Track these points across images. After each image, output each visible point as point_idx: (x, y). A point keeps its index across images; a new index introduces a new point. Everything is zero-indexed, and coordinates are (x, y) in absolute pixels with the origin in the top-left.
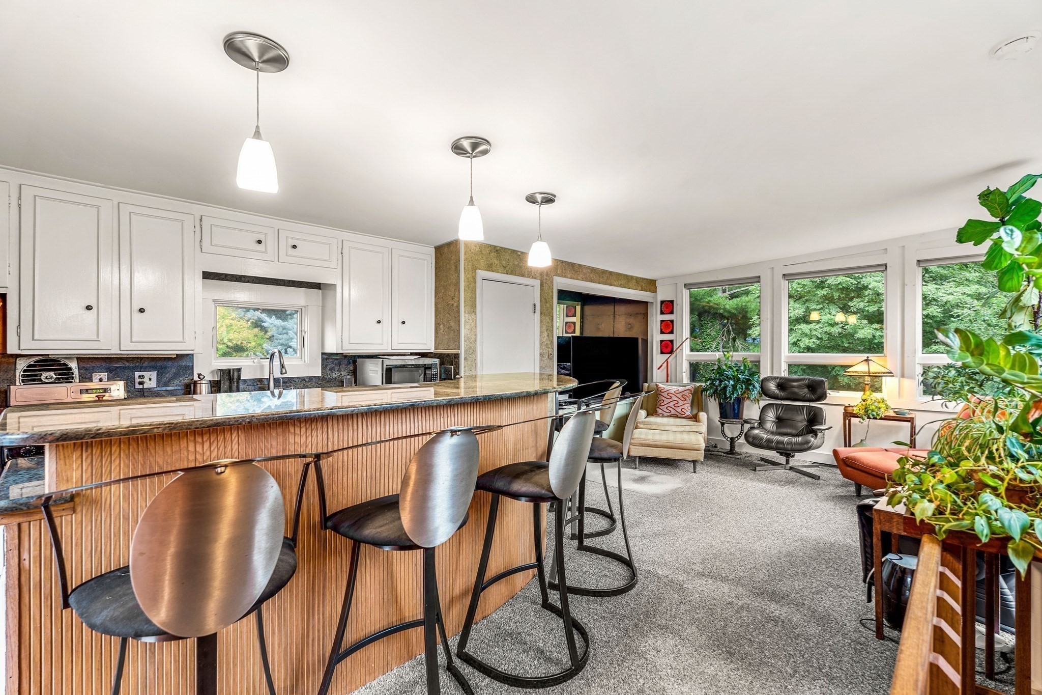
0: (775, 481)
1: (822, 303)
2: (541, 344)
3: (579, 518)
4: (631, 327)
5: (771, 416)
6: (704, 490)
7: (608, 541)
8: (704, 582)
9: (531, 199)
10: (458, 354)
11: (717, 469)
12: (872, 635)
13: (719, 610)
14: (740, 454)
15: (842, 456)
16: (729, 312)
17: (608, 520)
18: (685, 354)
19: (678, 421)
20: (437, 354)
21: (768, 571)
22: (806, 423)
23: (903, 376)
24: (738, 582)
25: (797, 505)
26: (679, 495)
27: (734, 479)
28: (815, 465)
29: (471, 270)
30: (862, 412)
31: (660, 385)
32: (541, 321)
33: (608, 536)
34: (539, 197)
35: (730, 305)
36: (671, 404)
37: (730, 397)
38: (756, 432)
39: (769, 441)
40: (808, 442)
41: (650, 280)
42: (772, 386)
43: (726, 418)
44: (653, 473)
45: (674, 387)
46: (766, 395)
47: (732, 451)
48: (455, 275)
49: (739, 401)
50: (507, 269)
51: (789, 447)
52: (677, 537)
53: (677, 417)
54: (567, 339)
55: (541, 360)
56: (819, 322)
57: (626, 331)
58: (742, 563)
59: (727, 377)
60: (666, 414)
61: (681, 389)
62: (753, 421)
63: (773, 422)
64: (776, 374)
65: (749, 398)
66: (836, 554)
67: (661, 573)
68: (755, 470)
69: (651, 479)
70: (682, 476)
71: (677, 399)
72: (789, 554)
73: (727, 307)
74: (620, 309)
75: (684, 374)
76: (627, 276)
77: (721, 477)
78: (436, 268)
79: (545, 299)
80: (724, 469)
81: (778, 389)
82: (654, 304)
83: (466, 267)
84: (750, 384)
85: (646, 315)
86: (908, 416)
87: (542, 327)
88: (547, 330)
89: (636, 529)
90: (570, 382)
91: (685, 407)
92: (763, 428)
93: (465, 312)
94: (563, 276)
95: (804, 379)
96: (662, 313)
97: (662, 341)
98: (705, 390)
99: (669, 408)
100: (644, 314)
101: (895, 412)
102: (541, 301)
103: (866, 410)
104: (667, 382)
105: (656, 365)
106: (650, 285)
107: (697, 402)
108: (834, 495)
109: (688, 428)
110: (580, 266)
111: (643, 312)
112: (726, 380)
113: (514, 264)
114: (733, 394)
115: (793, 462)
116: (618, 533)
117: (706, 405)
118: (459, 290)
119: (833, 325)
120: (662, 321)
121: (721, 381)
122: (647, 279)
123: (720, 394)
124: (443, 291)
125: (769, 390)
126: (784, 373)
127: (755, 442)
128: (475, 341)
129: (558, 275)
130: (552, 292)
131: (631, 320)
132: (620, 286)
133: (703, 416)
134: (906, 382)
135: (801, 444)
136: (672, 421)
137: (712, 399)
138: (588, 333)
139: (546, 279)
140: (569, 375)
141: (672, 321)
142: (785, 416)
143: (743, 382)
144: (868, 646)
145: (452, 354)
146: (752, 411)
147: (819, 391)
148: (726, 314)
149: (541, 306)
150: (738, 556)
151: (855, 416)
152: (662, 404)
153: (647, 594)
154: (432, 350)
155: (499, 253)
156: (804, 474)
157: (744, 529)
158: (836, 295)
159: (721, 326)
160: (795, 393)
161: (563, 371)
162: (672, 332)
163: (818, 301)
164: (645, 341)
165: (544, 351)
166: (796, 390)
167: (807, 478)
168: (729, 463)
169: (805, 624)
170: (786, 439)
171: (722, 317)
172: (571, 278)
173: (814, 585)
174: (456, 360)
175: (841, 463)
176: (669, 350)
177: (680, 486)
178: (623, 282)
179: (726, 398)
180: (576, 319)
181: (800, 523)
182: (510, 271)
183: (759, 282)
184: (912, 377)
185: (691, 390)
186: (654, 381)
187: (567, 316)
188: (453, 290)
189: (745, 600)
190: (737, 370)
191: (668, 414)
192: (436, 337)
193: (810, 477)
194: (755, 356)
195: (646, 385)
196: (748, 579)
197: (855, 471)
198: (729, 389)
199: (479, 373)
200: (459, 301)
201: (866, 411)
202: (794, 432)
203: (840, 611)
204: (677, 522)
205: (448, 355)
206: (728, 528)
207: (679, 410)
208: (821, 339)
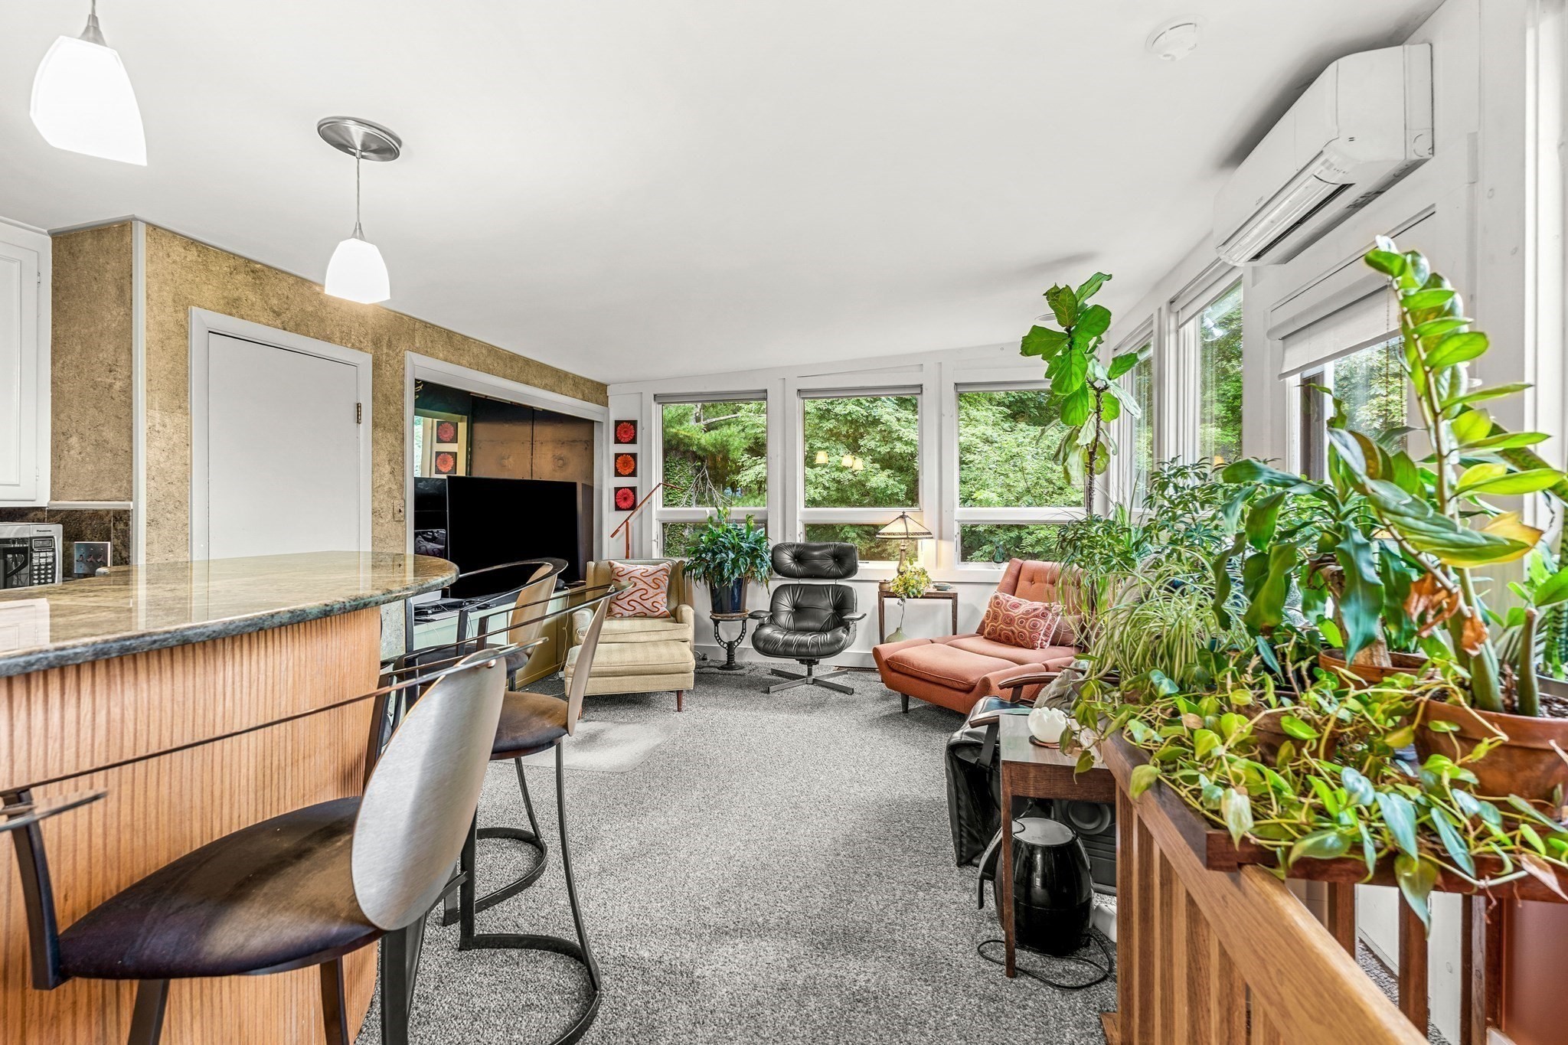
0: (799, 707)
1: (828, 440)
2: (374, 490)
3: (463, 879)
4: (564, 464)
5: (786, 603)
6: (699, 741)
7: (531, 903)
8: (731, 950)
9: (333, 134)
10: (126, 512)
11: (713, 699)
12: (998, 971)
13: (768, 1012)
14: (742, 668)
15: (885, 656)
16: (705, 450)
17: (529, 847)
18: (656, 510)
19: (648, 623)
20: (59, 512)
21: (827, 887)
22: (831, 611)
23: (941, 538)
24: (787, 929)
25: (837, 743)
26: (659, 760)
27: (741, 712)
28: (842, 670)
29: (170, 302)
30: (901, 590)
31: (617, 564)
32: (375, 442)
33: (530, 891)
34: (357, 135)
35: (706, 439)
36: (635, 597)
37: (729, 577)
38: (767, 631)
39: (787, 644)
40: (838, 641)
41: (598, 383)
42: (786, 558)
43: (722, 612)
44: (609, 725)
45: (639, 567)
46: (779, 572)
47: (730, 665)
48: (118, 312)
49: (740, 583)
50: (285, 317)
51: (815, 650)
52: (666, 854)
53: (645, 616)
54: (438, 483)
55: (375, 524)
56: (824, 466)
57: (554, 470)
58: (785, 883)
59: (724, 546)
60: (626, 613)
61: (651, 569)
62: (763, 615)
63: (789, 612)
64: (789, 540)
65: (753, 577)
66: (908, 822)
67: (646, 955)
68: (768, 692)
69: (606, 736)
70: (660, 721)
71: (645, 587)
72: (849, 842)
73: (703, 441)
74: (544, 432)
75: (654, 544)
76: (557, 371)
77: (722, 712)
78: (55, 289)
79: (386, 396)
80: (723, 696)
81: (795, 562)
82: (604, 426)
83: (154, 296)
84: (757, 557)
85: (589, 444)
86: (950, 591)
87: (378, 454)
88: (390, 461)
89: (588, 856)
90: (442, 569)
91: (659, 598)
92: (776, 624)
93: (150, 406)
94: (426, 353)
95: (826, 547)
96: (617, 441)
97: (617, 490)
98: (690, 568)
99: (632, 603)
100: (586, 442)
101: (936, 587)
102: (374, 398)
103: (906, 586)
104: (627, 557)
105: (607, 531)
106: (598, 392)
107: (677, 591)
108: (877, 716)
109: (664, 635)
110: (466, 338)
111: (585, 438)
112: (721, 552)
113: (302, 310)
114: (733, 573)
115: (817, 672)
116: (552, 877)
117: (690, 591)
118: (130, 350)
119: (841, 469)
120: (617, 456)
121: (714, 554)
122: (592, 381)
123: (714, 574)
124: (78, 348)
125: (782, 564)
126: (800, 539)
127: (765, 647)
128: (186, 479)
129: (417, 351)
130: (403, 383)
131: (564, 452)
132: (545, 387)
133: (687, 611)
134: (944, 544)
135: (831, 644)
136: (637, 624)
137: (701, 584)
138: (483, 471)
139: (388, 355)
140: (441, 554)
141: (634, 456)
142: (804, 603)
143: (747, 553)
144: (1001, 999)
145: (108, 511)
146: (758, 598)
147: (848, 562)
148: (700, 453)
149: (375, 411)
150: (776, 867)
151: (893, 595)
152: (620, 597)
153: (623, 1026)
154: (44, 500)
155: (260, 278)
156: (832, 689)
157: (772, 807)
158: (844, 429)
159: (694, 471)
160: (816, 567)
161: (431, 546)
162: (633, 474)
163: (823, 437)
164: (589, 489)
165: (384, 505)
166: (817, 562)
167: (837, 694)
168: (729, 684)
169: (908, 987)
170: (808, 638)
171: (696, 457)
172: (446, 360)
173: (898, 893)
174: (121, 526)
175: (884, 667)
176: (630, 503)
177: (658, 741)
178: (549, 381)
179: (722, 580)
180: (459, 448)
181: (847, 776)
182: (292, 323)
183: (765, 399)
184: (950, 539)
185: (667, 571)
186: (605, 556)
187: (439, 441)
188: (111, 348)
189: (807, 969)
190: (738, 535)
191: (631, 613)
192: (56, 467)
193: (841, 691)
194: (760, 512)
195: (591, 565)
196: (802, 917)
197: (904, 677)
198: (728, 565)
199: (198, 555)
200: (130, 377)
201: (906, 589)
202: (818, 625)
203: (946, 937)
204: (663, 820)
205: (95, 514)
206: (749, 812)
207: (648, 604)
208: (828, 488)
